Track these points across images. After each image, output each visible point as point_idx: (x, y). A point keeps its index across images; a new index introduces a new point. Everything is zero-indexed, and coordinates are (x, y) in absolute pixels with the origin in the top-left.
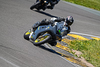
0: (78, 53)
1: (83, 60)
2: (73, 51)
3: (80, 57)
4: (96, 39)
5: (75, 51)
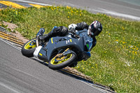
0: (12, 26)
1: (18, 36)
2: (5, 24)
3: (14, 32)
4: (36, 6)
5: (8, 23)
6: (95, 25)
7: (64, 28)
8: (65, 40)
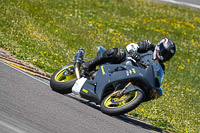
6: (166, 45)
7: (121, 52)
8: (124, 69)
